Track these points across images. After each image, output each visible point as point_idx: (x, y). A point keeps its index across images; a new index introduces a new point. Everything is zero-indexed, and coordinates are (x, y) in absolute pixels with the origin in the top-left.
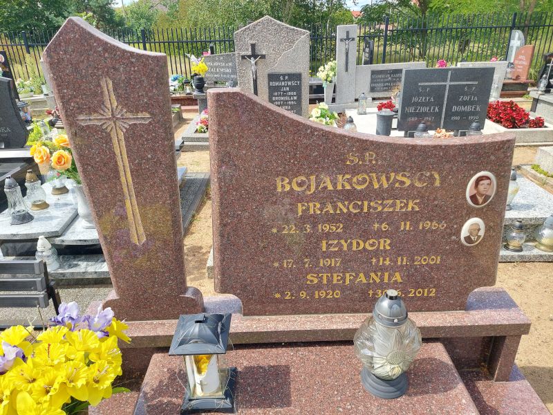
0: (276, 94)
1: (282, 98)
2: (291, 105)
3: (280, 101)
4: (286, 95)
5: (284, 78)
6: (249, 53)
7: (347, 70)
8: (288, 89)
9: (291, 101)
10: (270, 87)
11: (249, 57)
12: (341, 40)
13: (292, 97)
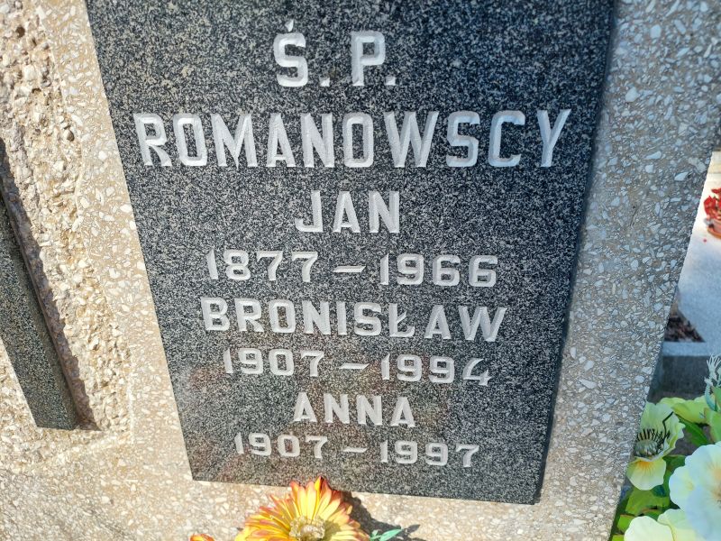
0: (237, 265)
1: (317, 318)
2: (422, 394)
3: (296, 342)
4: (354, 292)
5: (329, 56)
8: (386, 212)
9: (427, 349)
10: (143, 183)
13: (439, 313)
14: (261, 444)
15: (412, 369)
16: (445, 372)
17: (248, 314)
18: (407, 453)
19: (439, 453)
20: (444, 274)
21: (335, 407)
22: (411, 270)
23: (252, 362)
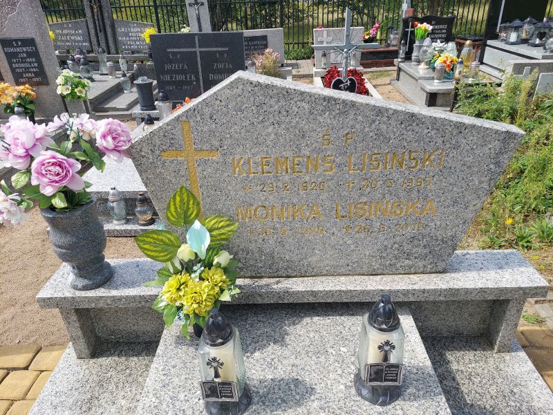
0: (15, 60)
1: (23, 65)
3: (22, 68)
4: (25, 62)
5: (17, 43)
8: (25, 55)
10: (6, 54)
12: (191, 5)
13: (32, 64)
14: (21, 80)
15: (32, 70)
16: (35, 70)
17: (17, 65)
18: (35, 80)
19: (38, 80)
20: (31, 60)
21: (27, 75)
22: (28, 60)
23: (18, 70)
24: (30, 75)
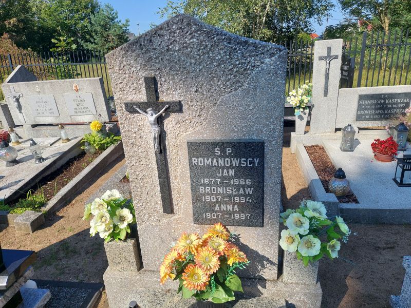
0: (207, 181)
1: (220, 190)
2: (239, 204)
3: (217, 194)
4: (227, 185)
5: (223, 151)
6: (142, 97)
7: (326, 95)
8: (232, 172)
9: (240, 196)
10: (192, 168)
11: (144, 107)
12: (321, 58)
13: (241, 189)
14: (209, 215)
15: (237, 199)
16: (243, 200)
17: (208, 190)
18: (237, 216)
19: (243, 216)
20: (242, 183)
21: (223, 207)
22: (236, 182)
23: (208, 198)
24: (230, 208)
